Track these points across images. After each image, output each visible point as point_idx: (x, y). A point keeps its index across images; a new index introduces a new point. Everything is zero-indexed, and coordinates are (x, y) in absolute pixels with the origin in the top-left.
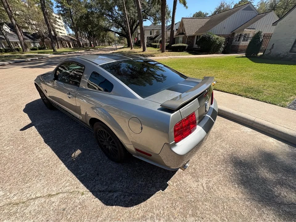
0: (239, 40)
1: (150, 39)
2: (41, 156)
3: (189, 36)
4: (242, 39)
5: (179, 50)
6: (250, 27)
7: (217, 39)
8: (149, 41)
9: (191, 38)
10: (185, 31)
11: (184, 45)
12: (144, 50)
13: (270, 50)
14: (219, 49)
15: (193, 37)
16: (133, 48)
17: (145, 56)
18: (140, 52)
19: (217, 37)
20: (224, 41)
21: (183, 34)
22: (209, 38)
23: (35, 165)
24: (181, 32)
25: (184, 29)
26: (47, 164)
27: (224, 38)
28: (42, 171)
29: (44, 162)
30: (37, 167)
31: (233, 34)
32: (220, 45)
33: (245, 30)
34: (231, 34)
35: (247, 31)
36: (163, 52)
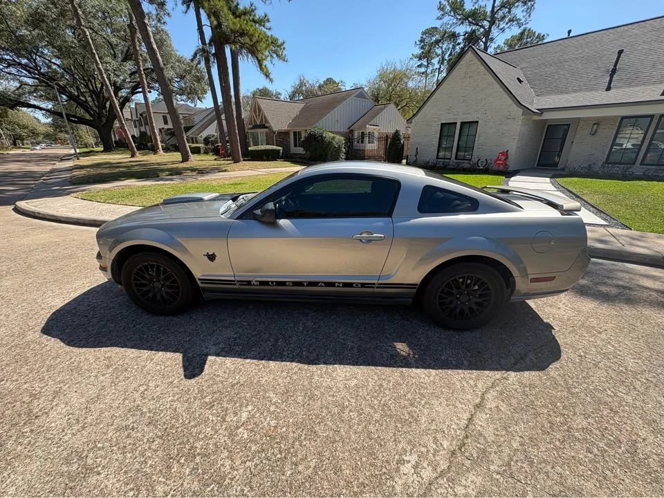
0: (362, 142)
1: (170, 134)
3: (278, 132)
4: (366, 139)
5: (265, 158)
6: (372, 122)
7: (333, 138)
8: (167, 138)
9: (282, 136)
10: (267, 121)
11: (275, 147)
12: (185, 159)
13: (416, 156)
14: (339, 155)
15: (286, 133)
16: (137, 154)
17: (204, 172)
18: (173, 163)
19: (331, 135)
20: (344, 142)
21: (264, 127)
22: (322, 136)
24: (258, 123)
25: (265, 117)
27: (342, 138)
31: (352, 132)
32: (339, 148)
33: (367, 126)
34: (348, 131)
35: (369, 128)
36: (236, 161)
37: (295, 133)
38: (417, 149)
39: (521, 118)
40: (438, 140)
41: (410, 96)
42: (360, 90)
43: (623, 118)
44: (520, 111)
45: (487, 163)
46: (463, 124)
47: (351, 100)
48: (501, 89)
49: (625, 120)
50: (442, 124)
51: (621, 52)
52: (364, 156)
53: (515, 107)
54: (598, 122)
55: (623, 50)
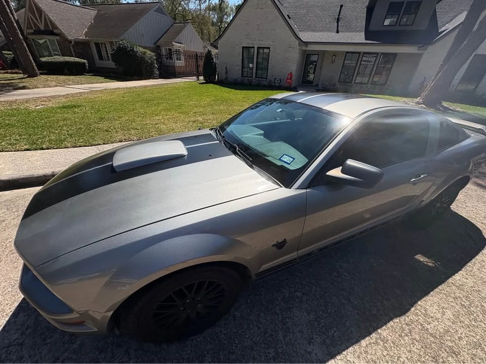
0: (171, 59)
2: (449, 314)
3: (75, 42)
4: (174, 57)
6: (177, 40)
7: (144, 53)
11: (76, 60)
15: (85, 43)
20: (155, 57)
21: (53, 33)
22: (133, 50)
23: (475, 320)
24: (43, 29)
25: (50, 21)
26: (464, 300)
27: (152, 54)
28: (483, 306)
29: (462, 305)
30: (478, 316)
31: (158, 47)
32: (152, 63)
33: (174, 43)
34: (155, 46)
35: (176, 46)
36: (32, 75)
37: (97, 45)
38: (226, 68)
39: (298, 47)
40: (241, 61)
41: (193, 18)
42: (159, 4)
43: (347, 52)
44: (297, 42)
45: (280, 81)
46: (258, 48)
47: (152, 15)
48: (284, 23)
49: (348, 54)
50: (243, 47)
51: (342, 6)
52: (175, 72)
53: (294, 38)
54: (335, 54)
55: (342, 5)
